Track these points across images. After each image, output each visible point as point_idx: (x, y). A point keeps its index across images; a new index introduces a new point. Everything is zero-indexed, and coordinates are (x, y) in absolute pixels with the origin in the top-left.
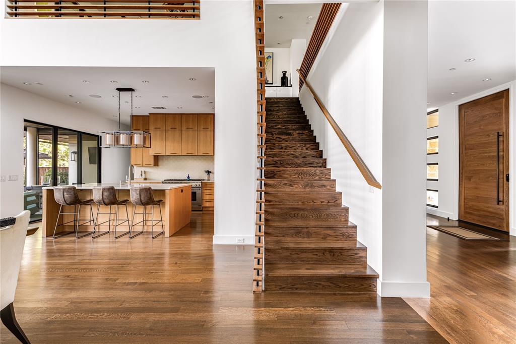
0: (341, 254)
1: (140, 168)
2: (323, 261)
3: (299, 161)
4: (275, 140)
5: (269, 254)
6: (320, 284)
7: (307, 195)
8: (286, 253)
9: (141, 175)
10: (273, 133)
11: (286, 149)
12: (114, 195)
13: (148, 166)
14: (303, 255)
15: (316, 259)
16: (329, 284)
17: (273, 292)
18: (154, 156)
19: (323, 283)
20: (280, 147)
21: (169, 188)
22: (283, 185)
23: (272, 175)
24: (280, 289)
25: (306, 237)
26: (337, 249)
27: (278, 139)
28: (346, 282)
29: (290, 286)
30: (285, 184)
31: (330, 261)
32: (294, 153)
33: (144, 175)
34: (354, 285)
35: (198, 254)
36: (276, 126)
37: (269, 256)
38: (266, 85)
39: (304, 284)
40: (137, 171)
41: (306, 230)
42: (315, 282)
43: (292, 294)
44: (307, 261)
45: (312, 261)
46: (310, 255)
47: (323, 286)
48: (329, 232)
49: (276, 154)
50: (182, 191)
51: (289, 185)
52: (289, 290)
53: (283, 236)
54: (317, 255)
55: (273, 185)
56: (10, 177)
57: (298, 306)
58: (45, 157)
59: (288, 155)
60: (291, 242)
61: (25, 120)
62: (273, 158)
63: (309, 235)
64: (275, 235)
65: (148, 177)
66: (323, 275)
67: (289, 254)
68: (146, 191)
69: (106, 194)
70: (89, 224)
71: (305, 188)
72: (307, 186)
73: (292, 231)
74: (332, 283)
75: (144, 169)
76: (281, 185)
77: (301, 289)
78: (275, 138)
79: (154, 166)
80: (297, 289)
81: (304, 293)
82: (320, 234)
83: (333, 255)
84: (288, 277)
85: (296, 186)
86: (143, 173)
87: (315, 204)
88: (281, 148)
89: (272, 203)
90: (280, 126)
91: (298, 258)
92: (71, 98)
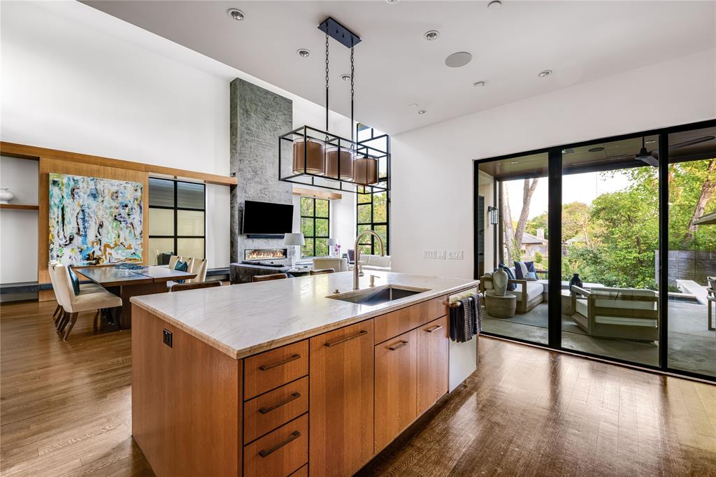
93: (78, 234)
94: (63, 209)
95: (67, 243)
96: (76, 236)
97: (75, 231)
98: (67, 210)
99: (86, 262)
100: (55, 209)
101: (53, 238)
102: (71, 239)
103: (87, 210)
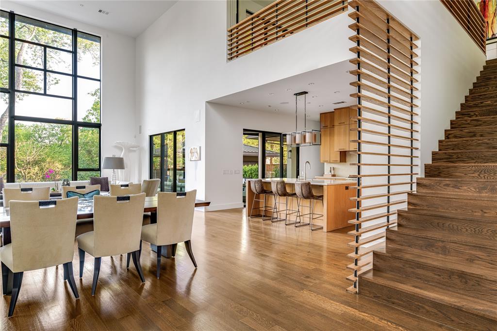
0: (479, 284)
1: (329, 164)
2: (450, 286)
3: (490, 153)
4: (468, 124)
5: (378, 260)
6: (423, 308)
7: (472, 202)
8: (398, 264)
9: (331, 172)
10: (472, 114)
11: (481, 136)
12: (285, 188)
13: (335, 162)
14: (420, 271)
15: (438, 281)
16: (436, 311)
17: (367, 297)
18: (340, 152)
19: (427, 308)
20: (472, 134)
21: (326, 184)
22: (444, 185)
23: (436, 173)
24: (374, 297)
25: (441, 254)
26: (472, 275)
27: (475, 123)
28: (463, 318)
29: (385, 297)
30: (448, 185)
31: (460, 289)
32: (488, 142)
33: (332, 171)
34: (476, 326)
35: (334, 250)
36: (481, 103)
37: (378, 262)
38: (487, 42)
39: (402, 300)
40: (327, 167)
41: (440, 244)
42: (416, 303)
43: (385, 306)
44: (426, 281)
45: (433, 282)
46: (430, 274)
47: (428, 311)
48: (478, 253)
49: (458, 144)
50: (347, 188)
51: (453, 187)
52: (384, 301)
53: (409, 246)
54: (439, 275)
55: (430, 186)
56: (235, 171)
57: (374, 315)
58: (272, 155)
59: (479, 145)
60: (412, 254)
61: (244, 130)
62: (453, 150)
63: (445, 251)
64: (399, 243)
65: (336, 173)
66: (429, 297)
67: (401, 266)
68: (306, 186)
69: (279, 186)
70: (272, 211)
71: (479, 192)
72: (484, 188)
73: (421, 242)
74: (440, 312)
75: (333, 165)
76: (441, 185)
77: (399, 305)
78: (469, 122)
79: (340, 162)
80: (393, 303)
81: (400, 310)
82: (462, 253)
83: (466, 283)
84: (383, 287)
85: (465, 188)
86: (332, 169)
87: (486, 215)
88: (474, 136)
89: (417, 208)
90: (489, 102)
91: (413, 272)
92: (270, 108)
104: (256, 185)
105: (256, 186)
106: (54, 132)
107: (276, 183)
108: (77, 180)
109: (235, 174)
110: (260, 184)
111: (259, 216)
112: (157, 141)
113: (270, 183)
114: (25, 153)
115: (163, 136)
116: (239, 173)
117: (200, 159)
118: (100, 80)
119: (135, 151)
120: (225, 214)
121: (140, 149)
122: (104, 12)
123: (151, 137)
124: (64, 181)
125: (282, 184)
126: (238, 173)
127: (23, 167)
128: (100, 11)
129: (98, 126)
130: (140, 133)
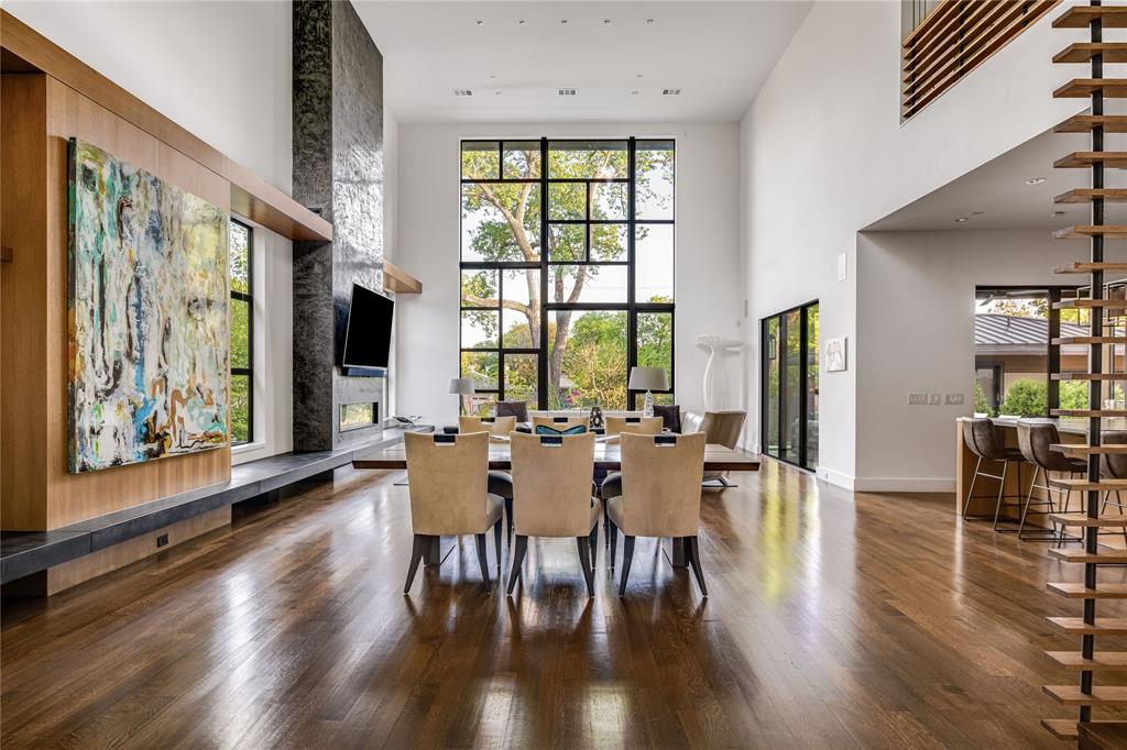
56: (948, 397)
61: (979, 288)
69: (1037, 440)
93: (129, 355)
94: (102, 267)
95: (109, 386)
96: (125, 362)
97: (123, 348)
98: (110, 272)
99: (143, 448)
100: (87, 267)
101: (83, 368)
102: (117, 374)
103: (144, 281)
104: (976, 433)
105: (977, 438)
106: (649, 323)
107: (1029, 433)
108: (634, 410)
109: (948, 402)
110: (986, 433)
111: (988, 518)
112: (774, 327)
113: (1014, 430)
114: (606, 362)
115: (782, 317)
116: (962, 403)
117: (846, 369)
118: (673, 222)
119: (738, 353)
120: (903, 502)
121: (747, 349)
122: (672, 92)
123: (764, 322)
124: (593, 409)
125: (1048, 434)
126: (956, 403)
127: (603, 386)
128: (666, 92)
129: (670, 308)
130: (746, 315)
